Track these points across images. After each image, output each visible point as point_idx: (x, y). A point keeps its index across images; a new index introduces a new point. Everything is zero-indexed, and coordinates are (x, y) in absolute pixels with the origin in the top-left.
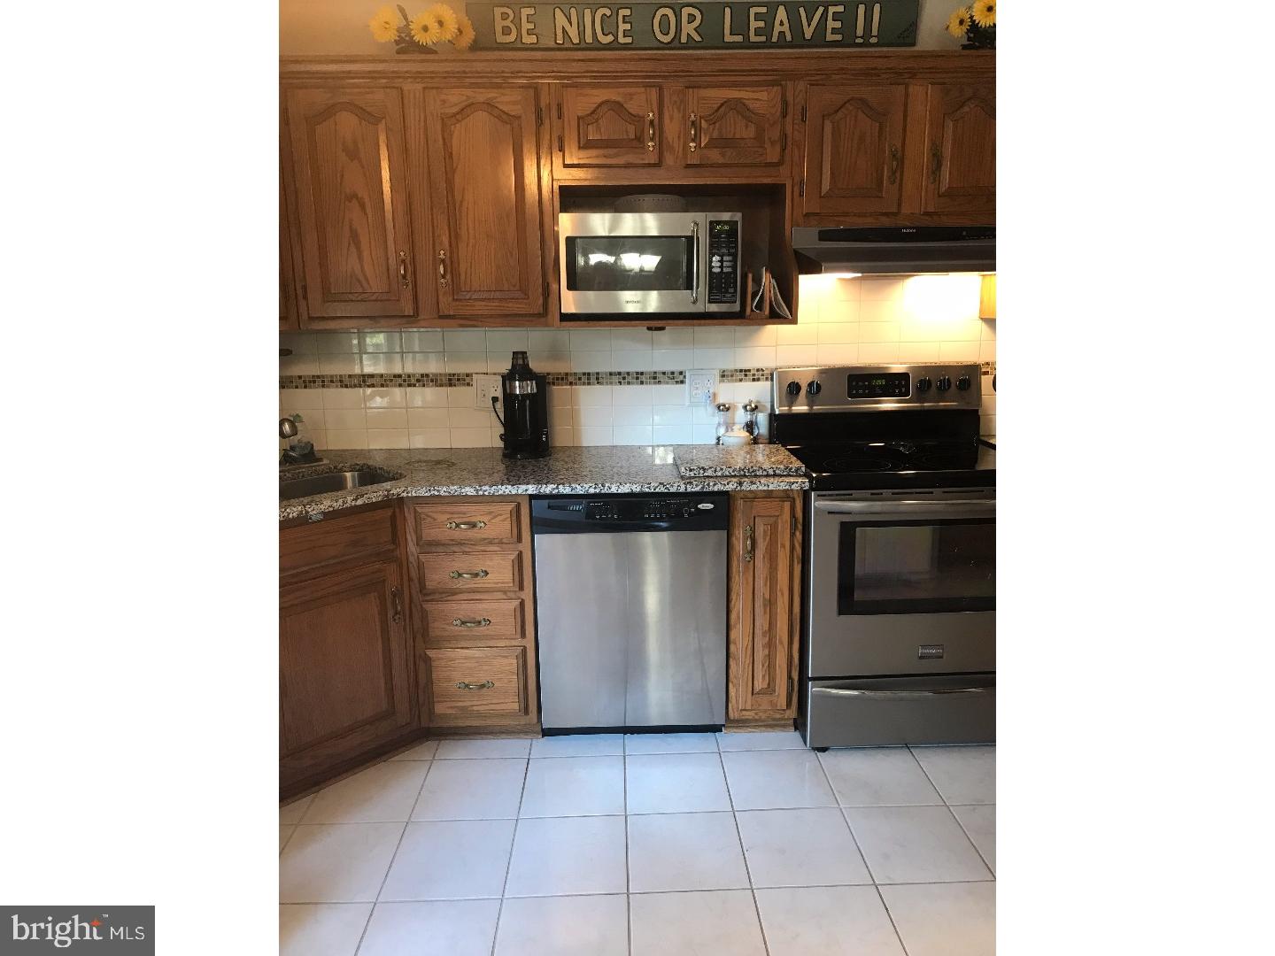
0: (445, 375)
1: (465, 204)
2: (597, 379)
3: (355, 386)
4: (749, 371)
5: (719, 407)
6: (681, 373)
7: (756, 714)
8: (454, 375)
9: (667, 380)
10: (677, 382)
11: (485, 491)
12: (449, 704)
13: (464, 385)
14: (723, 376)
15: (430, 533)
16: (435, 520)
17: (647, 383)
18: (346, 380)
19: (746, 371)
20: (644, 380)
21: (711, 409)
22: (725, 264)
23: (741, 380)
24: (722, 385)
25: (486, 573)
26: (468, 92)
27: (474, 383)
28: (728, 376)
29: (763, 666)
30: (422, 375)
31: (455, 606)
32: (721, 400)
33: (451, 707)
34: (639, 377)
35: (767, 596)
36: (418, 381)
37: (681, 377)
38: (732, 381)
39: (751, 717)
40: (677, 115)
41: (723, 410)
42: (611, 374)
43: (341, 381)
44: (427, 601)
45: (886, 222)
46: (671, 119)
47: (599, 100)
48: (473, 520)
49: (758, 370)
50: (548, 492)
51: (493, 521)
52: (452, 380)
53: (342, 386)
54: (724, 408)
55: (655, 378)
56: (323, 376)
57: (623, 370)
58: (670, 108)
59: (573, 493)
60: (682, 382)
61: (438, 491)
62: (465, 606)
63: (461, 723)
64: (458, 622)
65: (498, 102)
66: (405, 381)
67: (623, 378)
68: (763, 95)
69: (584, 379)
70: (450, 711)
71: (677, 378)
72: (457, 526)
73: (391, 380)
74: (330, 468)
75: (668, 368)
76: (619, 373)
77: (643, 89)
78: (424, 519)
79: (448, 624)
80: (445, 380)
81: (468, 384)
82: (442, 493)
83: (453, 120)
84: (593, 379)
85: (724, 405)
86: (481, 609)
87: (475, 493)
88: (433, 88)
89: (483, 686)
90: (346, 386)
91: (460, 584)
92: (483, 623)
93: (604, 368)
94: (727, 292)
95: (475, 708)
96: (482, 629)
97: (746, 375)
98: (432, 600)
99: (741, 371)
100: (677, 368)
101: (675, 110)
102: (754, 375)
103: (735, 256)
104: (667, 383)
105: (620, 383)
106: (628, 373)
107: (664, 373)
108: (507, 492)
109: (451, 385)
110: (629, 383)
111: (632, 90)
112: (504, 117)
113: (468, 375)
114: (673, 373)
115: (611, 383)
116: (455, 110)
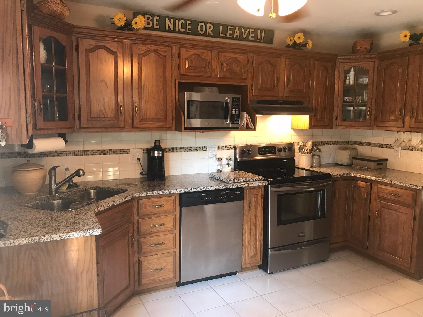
0: (119, 150)
1: (145, 86)
2: (176, 150)
3: (80, 155)
4: (227, 146)
5: (218, 159)
6: (205, 147)
7: (250, 265)
8: (122, 149)
9: (200, 150)
10: (203, 150)
11: (166, 192)
12: (148, 279)
13: (126, 153)
14: (218, 148)
15: (144, 211)
16: (146, 205)
17: (193, 151)
18: (76, 153)
19: (225, 146)
20: (192, 150)
21: (215, 160)
22: (236, 111)
23: (224, 149)
24: (218, 151)
25: (164, 224)
26: (149, 46)
27: (130, 153)
28: (220, 148)
29: (253, 247)
30: (109, 150)
31: (151, 238)
32: (218, 157)
33: (148, 280)
34: (191, 149)
35: (255, 223)
36: (108, 152)
37: (205, 149)
38: (221, 150)
39: (249, 267)
40: (216, 61)
41: (220, 160)
42: (181, 148)
43: (74, 153)
44: (141, 238)
45: (275, 99)
46: (214, 61)
47: (193, 53)
48: (160, 204)
49: (229, 146)
50: (188, 191)
51: (168, 204)
52: (122, 152)
53: (74, 155)
54: (220, 159)
55: (196, 149)
56: (66, 151)
57: (185, 146)
58: (214, 58)
59: (197, 191)
60: (205, 150)
61: (149, 194)
62: (155, 238)
63: (151, 286)
64: (153, 245)
65: (158, 51)
66: (102, 152)
67: (185, 149)
68: (242, 57)
69: (171, 150)
70: (148, 282)
71: (204, 149)
72: (155, 206)
73: (96, 152)
74: (84, 189)
75: (201, 146)
76: (184, 148)
77: (207, 51)
78: (142, 205)
79: (149, 246)
80: (118, 152)
81: (128, 153)
82: (151, 194)
83: (142, 55)
84: (175, 150)
85: (220, 158)
86: (161, 238)
87: (163, 193)
88: (136, 43)
89: (161, 269)
90: (77, 155)
91: (155, 230)
92: (162, 244)
93: (179, 146)
94: (237, 120)
95: (157, 279)
96: (163, 247)
97: (225, 148)
98: (142, 237)
99: (224, 146)
100: (203, 146)
101: (216, 59)
102: (228, 147)
103: (239, 109)
104: (200, 151)
105: (184, 151)
106: (187, 148)
107: (199, 147)
108: (174, 192)
109: (121, 154)
110: (187, 151)
111: (203, 51)
112: (161, 56)
113: (128, 150)
114: (202, 147)
115: (181, 151)
116: (143, 52)
